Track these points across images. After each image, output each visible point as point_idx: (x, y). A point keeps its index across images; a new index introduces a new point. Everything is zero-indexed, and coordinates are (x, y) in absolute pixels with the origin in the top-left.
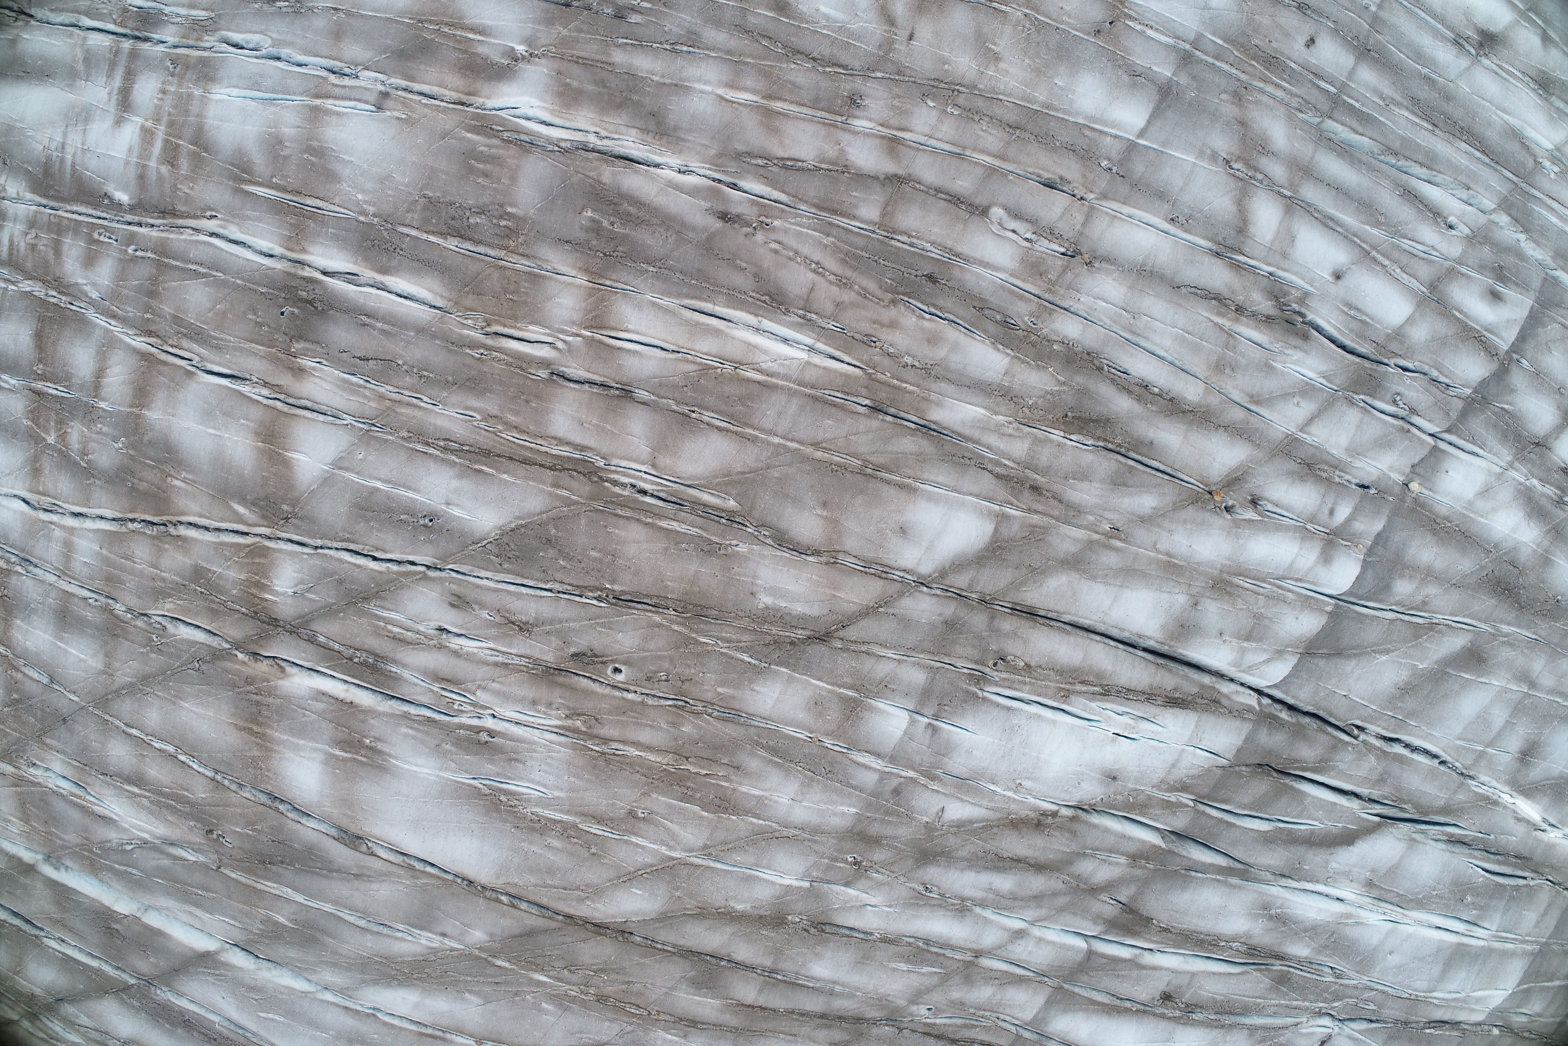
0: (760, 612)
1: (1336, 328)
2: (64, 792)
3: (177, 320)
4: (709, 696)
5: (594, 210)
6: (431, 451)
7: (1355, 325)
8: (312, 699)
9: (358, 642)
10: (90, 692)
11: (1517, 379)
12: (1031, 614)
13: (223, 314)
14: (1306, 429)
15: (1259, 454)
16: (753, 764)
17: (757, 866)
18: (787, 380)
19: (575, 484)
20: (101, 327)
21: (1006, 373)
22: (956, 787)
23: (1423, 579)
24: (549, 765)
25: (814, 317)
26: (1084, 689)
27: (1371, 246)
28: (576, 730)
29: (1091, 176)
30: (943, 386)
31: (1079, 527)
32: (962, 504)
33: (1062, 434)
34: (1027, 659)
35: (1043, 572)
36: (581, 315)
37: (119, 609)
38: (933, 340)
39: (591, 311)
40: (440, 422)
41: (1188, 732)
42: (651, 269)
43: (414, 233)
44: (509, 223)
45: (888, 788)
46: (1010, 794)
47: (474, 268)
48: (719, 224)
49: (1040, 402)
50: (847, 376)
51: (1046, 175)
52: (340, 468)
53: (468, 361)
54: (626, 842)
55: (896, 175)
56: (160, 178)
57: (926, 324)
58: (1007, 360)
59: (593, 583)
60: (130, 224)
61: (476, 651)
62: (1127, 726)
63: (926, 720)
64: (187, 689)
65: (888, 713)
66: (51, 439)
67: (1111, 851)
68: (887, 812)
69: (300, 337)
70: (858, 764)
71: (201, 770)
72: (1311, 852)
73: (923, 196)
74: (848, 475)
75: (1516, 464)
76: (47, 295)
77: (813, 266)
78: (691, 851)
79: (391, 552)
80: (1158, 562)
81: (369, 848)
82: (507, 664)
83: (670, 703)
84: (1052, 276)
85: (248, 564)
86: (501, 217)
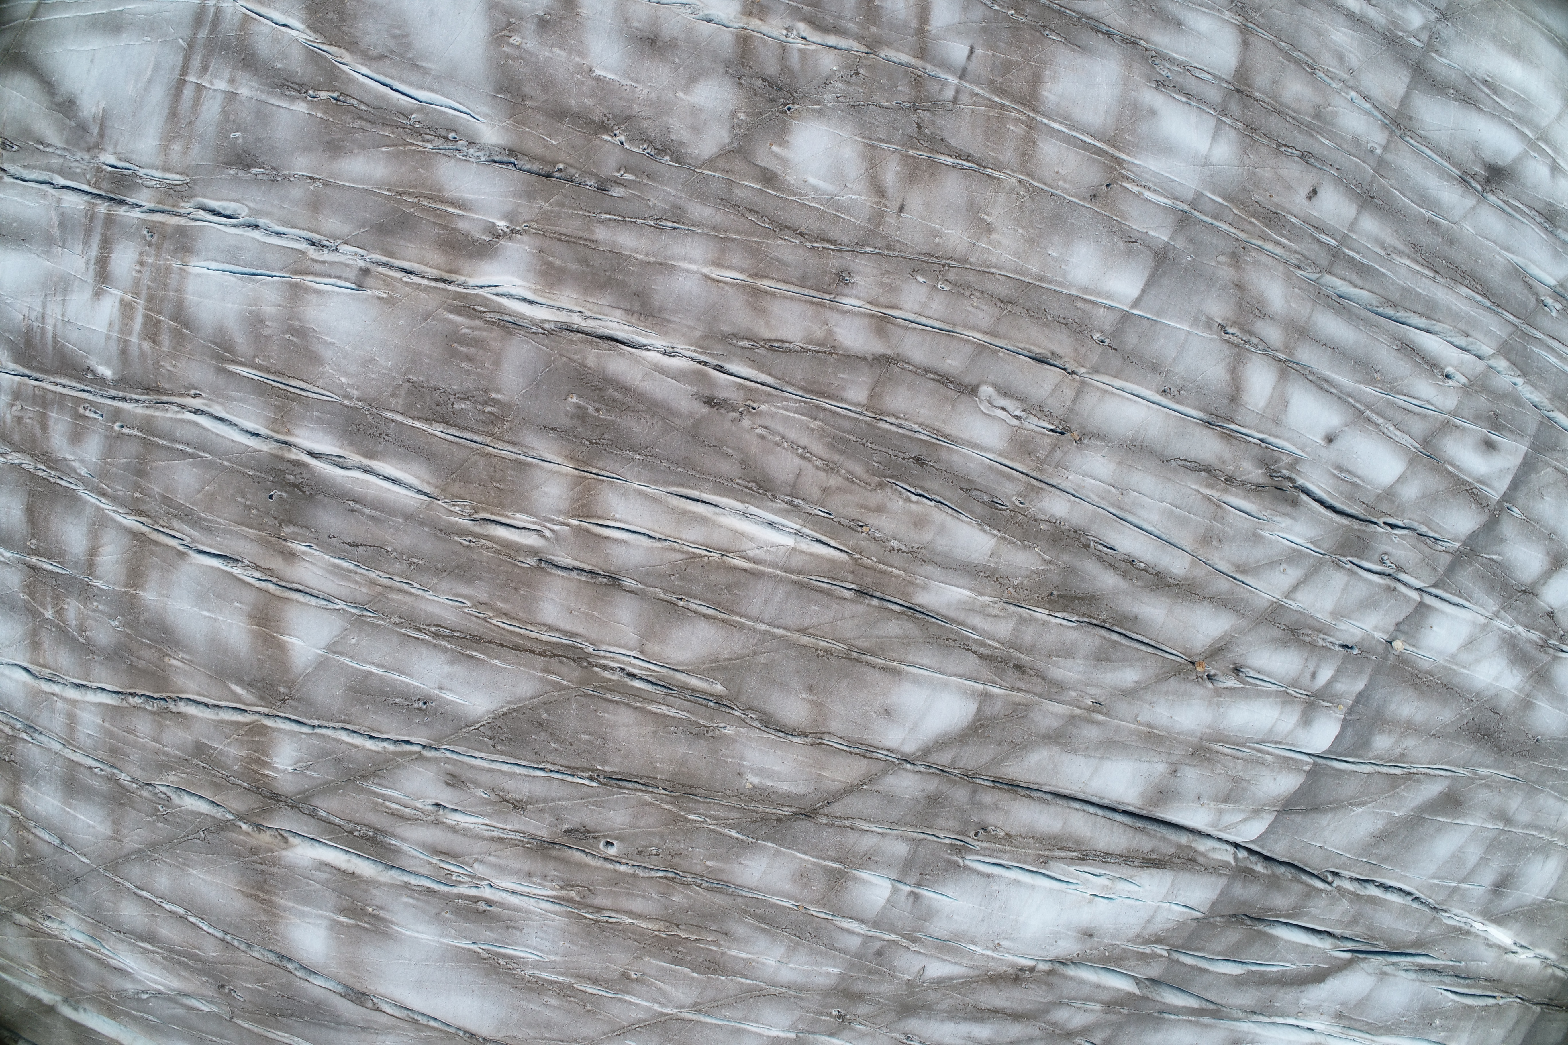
0: (747, 793)
1: (1326, 492)
2: (80, 945)
3: (166, 500)
4: (698, 869)
5: (579, 396)
6: (423, 636)
7: (1345, 488)
8: (315, 869)
9: (358, 817)
10: (100, 856)
11: (1508, 528)
12: (1013, 787)
13: (212, 496)
14: (1292, 595)
15: (1243, 623)
16: (741, 930)
17: (746, 1020)
18: (773, 567)
19: (564, 670)
20: (92, 505)
21: (992, 554)
22: (936, 948)
23: (1402, 733)
24: (545, 932)
25: (801, 502)
26: (1063, 854)
27: (1365, 405)
28: (570, 900)
29: (1083, 350)
30: (929, 569)
31: (1062, 703)
32: (946, 686)
33: (1047, 612)
34: (1007, 829)
35: (1025, 747)
36: (567, 504)
37: (124, 778)
38: (920, 523)
39: (577, 500)
40: (430, 608)
41: (1164, 891)
42: (637, 457)
43: (399, 418)
44: (494, 410)
45: (871, 951)
46: (989, 953)
47: (459, 455)
48: (705, 410)
49: (1025, 582)
50: (833, 562)
51: (1037, 350)
52: (334, 652)
53: (457, 548)
54: (620, 1000)
55: (884, 356)
56: (143, 354)
57: (913, 507)
58: (993, 541)
59: (584, 765)
60: (114, 398)
61: (472, 826)
62: (1104, 887)
63: (908, 889)
64: (194, 857)
65: (871, 883)
66: (49, 614)
67: (1086, 1000)
68: (870, 972)
69: (290, 522)
70: (842, 929)
71: (211, 931)
72: (1282, 991)
73: (912, 376)
74: (833, 660)
75: (1502, 613)
76: (35, 468)
77: (800, 450)
78: (682, 1007)
79: (386, 733)
80: (1139, 732)
81: (374, 1004)
82: (502, 839)
83: (661, 874)
84: (1041, 455)
85: (248, 742)
86: (486, 403)
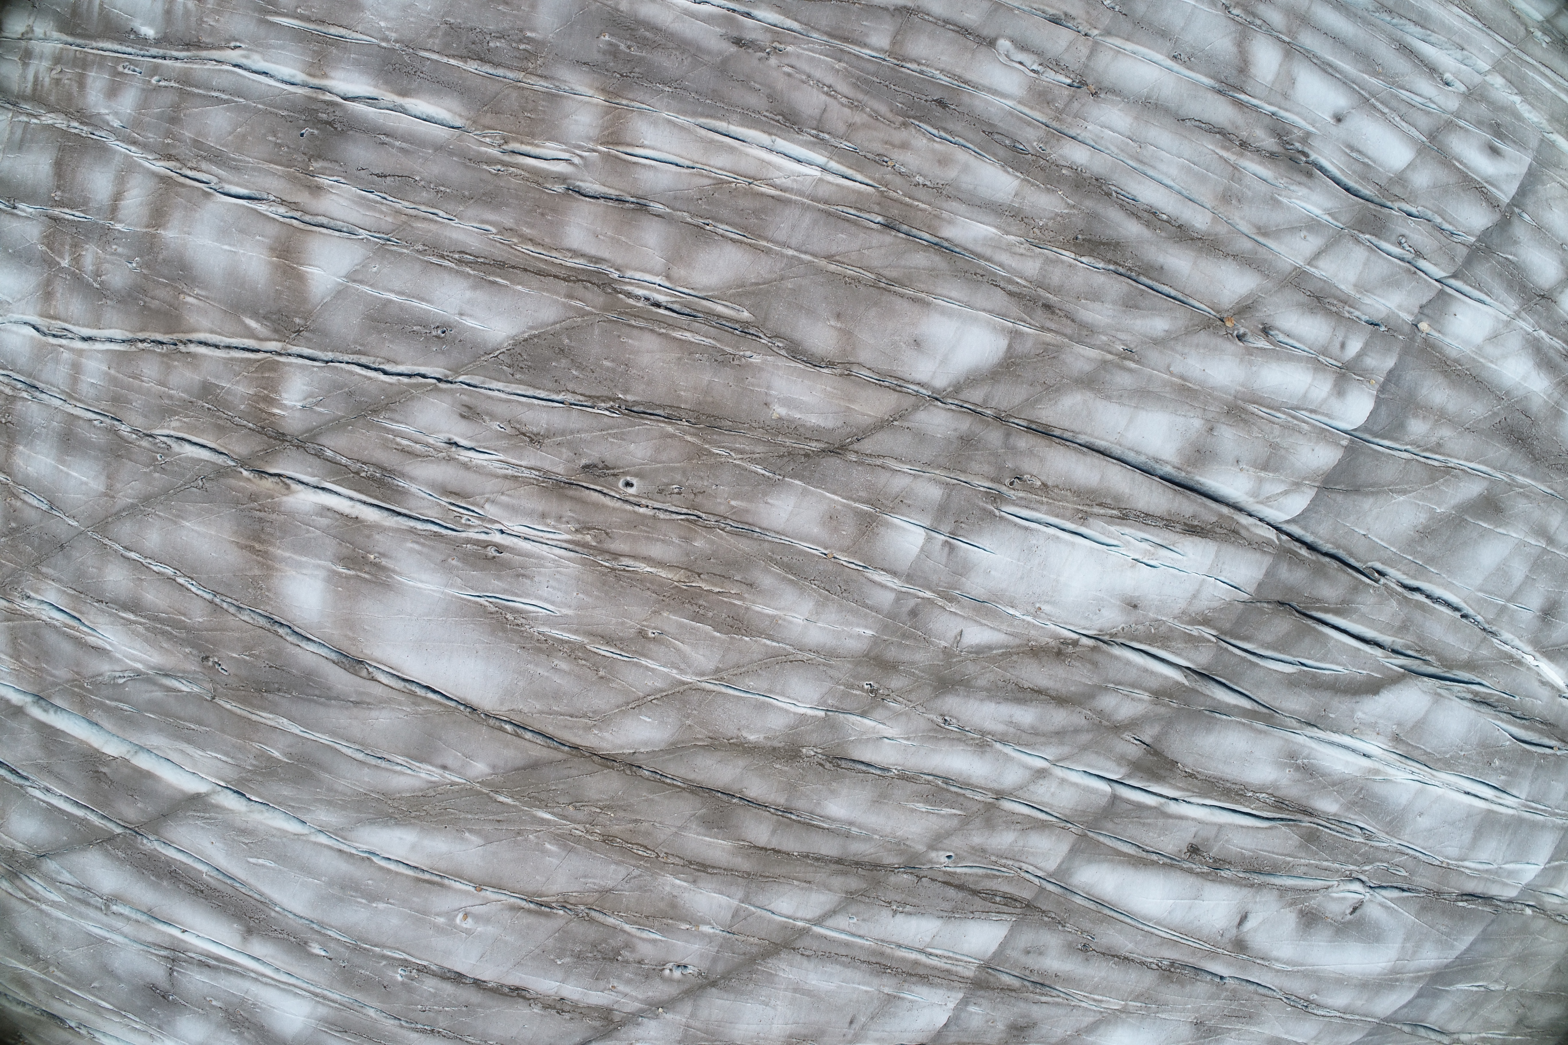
0: (774, 424)
1: (1339, 168)
2: (58, 624)
3: (197, 144)
4: (722, 509)
5: (611, 35)
6: (446, 263)
7: (1357, 167)
8: (317, 515)
9: (366, 455)
10: (90, 516)
11: (1519, 231)
12: (1047, 433)
13: (243, 137)
14: (1314, 263)
15: (1268, 284)
16: (766, 581)
17: (771, 691)
18: (800, 195)
19: (589, 295)
20: (121, 153)
21: (1016, 195)
22: (974, 610)
23: (1437, 421)
24: (557, 580)
25: (827, 136)
26: (1102, 511)
27: (1369, 93)
28: (585, 545)
29: (1094, 13)
30: (954, 205)
31: (1092, 346)
32: (975, 320)
33: (1073, 255)
34: (1044, 478)
35: (1058, 390)
36: (597, 131)
37: (124, 430)
38: (944, 161)
39: (607, 128)
40: (455, 235)
41: (1208, 561)
42: (667, 89)
43: (435, 57)
44: (529, 47)
45: (905, 609)
46: (1029, 619)
47: (492, 88)
48: (733, 49)
49: (1050, 223)
50: (859, 193)
51: (1051, 11)
52: (354, 281)
53: (486, 176)
54: (636, 664)
55: (905, 7)
56: (187, 12)
57: (936, 146)
58: (1016, 183)
59: (605, 393)
60: (154, 57)
61: (485, 463)
62: (1146, 552)
63: (942, 537)
64: (189, 507)
65: (904, 529)
66: (65, 263)
67: (1133, 685)
68: (904, 636)
69: (319, 157)
70: (874, 582)
71: (199, 592)
72: (1336, 699)
73: (932, 26)
74: (862, 288)
75: (1523, 314)
76: (68, 126)
77: (826, 89)
78: (702, 674)
79: (402, 363)
80: (1172, 384)
81: (369, 673)
82: (516, 477)
83: (683, 517)
84: (1059, 105)
85: (257, 378)
86: (520, 41)
